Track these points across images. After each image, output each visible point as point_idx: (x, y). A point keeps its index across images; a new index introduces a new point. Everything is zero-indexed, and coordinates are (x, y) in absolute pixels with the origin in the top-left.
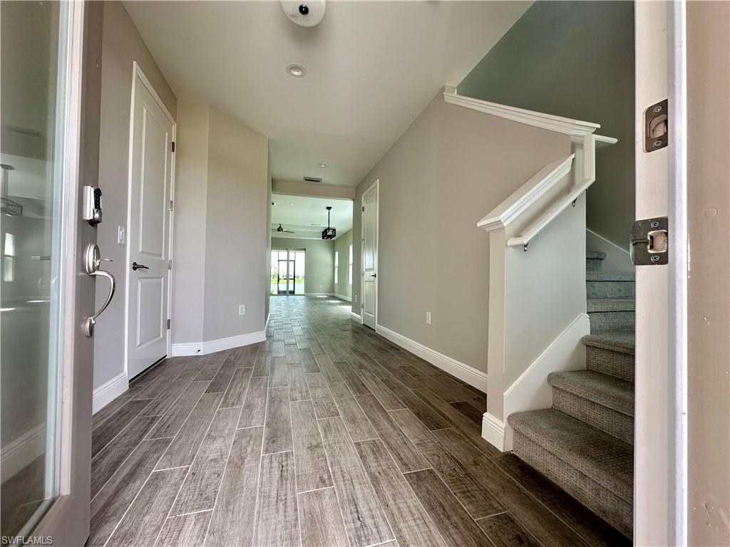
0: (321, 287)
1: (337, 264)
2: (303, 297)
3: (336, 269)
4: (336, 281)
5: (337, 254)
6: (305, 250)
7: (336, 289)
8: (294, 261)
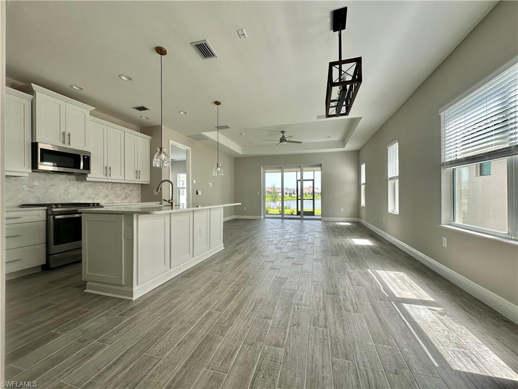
0: (342, 210)
1: (363, 180)
2: (320, 222)
3: (363, 187)
4: (363, 203)
5: (363, 167)
6: (320, 165)
7: (363, 213)
8: (313, 180)
